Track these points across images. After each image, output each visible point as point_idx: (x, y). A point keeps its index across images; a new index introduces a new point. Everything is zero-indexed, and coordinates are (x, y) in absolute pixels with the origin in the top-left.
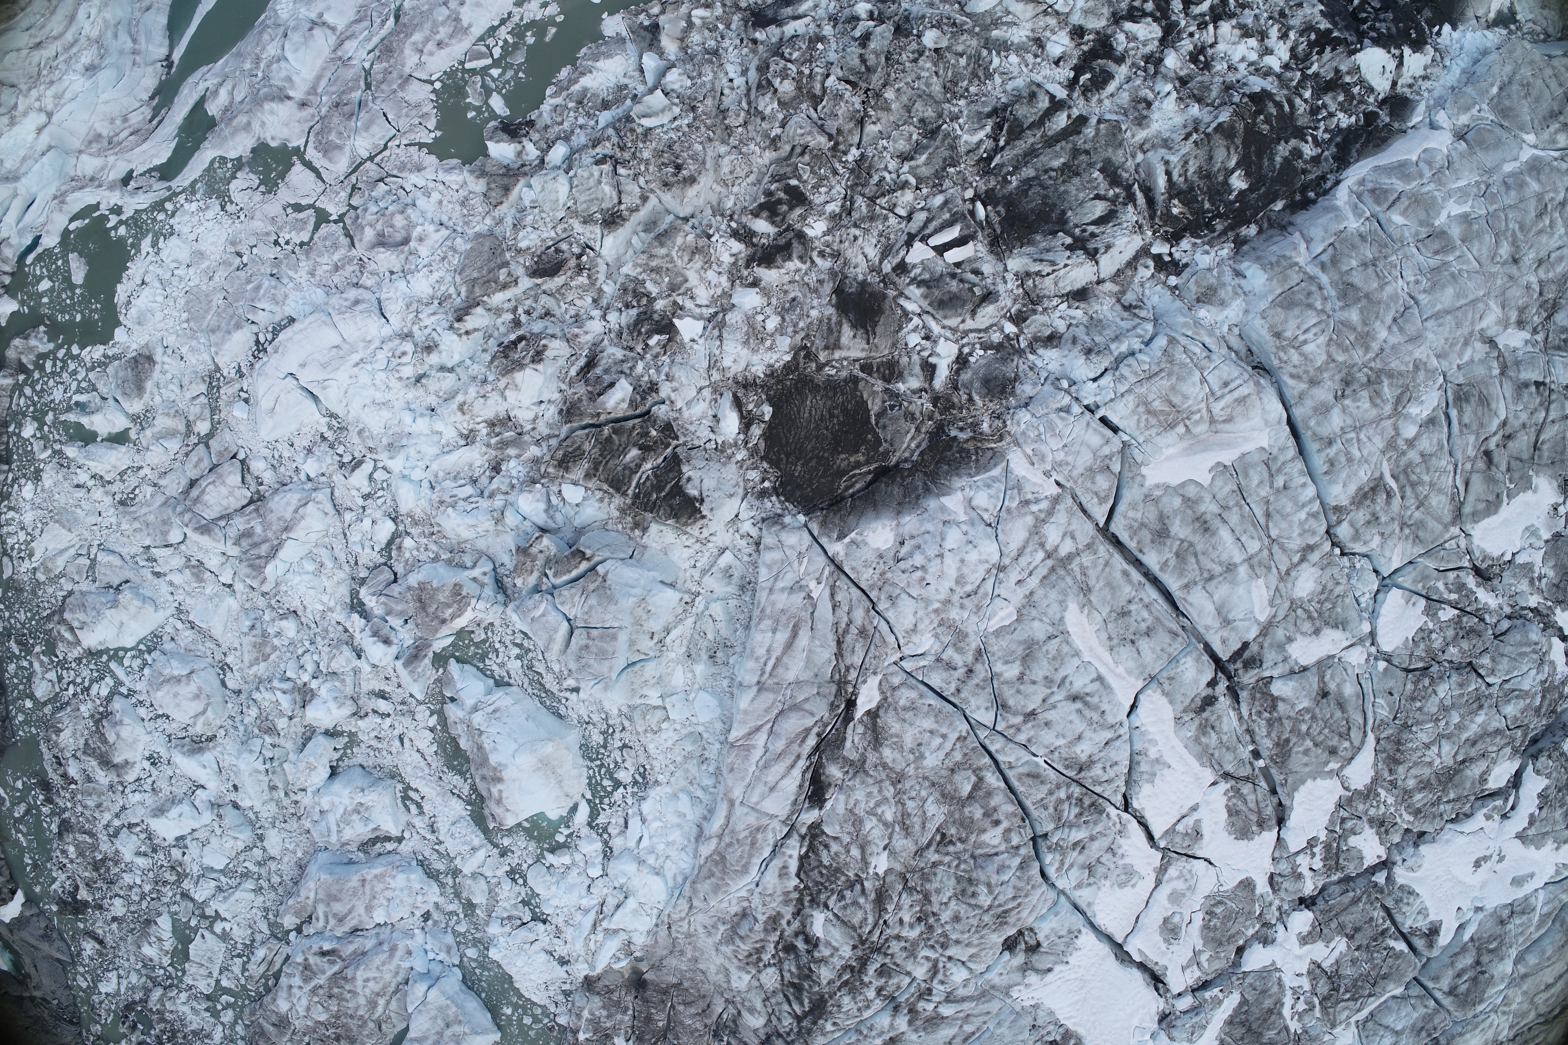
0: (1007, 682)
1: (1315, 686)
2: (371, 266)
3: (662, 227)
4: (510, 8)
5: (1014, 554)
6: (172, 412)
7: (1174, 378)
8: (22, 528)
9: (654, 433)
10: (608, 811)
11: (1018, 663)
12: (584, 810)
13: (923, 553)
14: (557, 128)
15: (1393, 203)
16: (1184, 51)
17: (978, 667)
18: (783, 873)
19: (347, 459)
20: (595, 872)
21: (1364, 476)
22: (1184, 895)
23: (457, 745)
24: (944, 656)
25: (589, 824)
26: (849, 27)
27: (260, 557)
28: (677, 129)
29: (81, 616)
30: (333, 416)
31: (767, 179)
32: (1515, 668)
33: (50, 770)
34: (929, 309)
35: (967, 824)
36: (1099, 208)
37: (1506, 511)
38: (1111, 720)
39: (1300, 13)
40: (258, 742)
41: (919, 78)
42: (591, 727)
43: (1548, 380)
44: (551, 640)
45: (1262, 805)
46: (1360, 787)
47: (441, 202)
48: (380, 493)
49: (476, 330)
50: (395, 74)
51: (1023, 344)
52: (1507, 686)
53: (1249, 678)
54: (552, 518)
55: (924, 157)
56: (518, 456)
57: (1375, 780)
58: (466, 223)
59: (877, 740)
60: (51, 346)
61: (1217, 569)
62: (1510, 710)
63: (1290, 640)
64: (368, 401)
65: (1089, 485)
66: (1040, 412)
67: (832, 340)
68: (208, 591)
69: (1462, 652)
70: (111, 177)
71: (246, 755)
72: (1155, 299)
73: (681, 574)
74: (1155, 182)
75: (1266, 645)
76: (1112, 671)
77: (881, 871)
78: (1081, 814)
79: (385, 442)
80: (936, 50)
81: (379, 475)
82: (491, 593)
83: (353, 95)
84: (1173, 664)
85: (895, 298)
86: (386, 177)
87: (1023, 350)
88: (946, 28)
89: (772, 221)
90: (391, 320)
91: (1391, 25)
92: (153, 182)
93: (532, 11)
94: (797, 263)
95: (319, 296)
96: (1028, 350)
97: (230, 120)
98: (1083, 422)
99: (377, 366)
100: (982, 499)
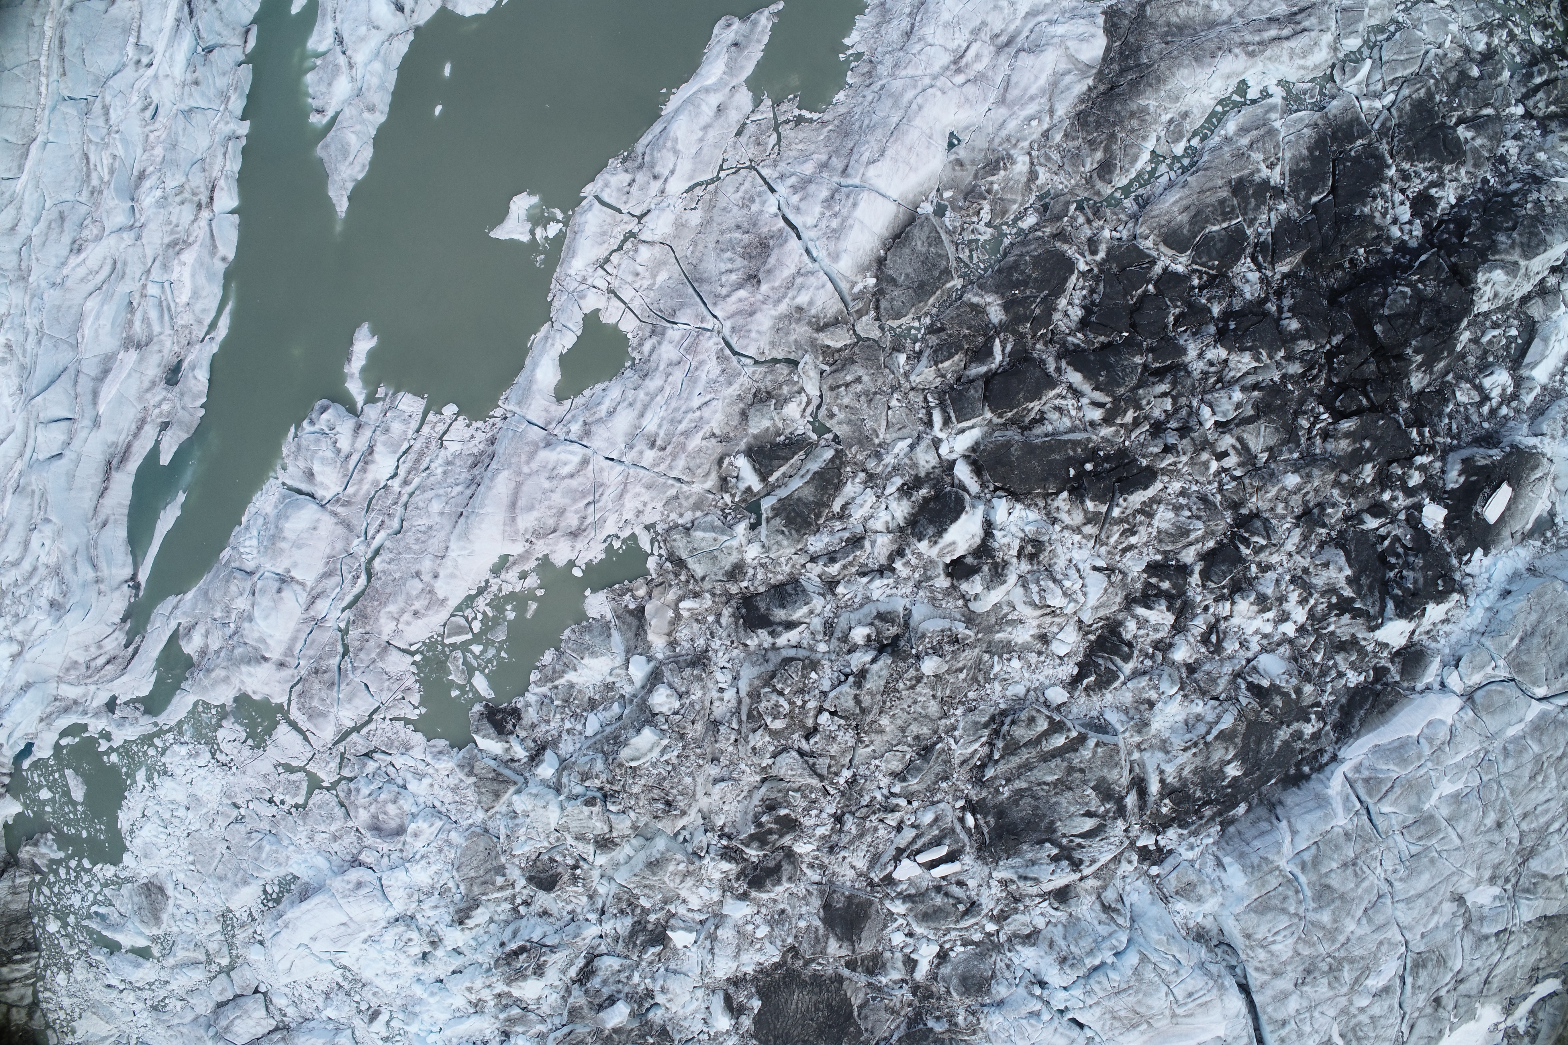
4: (488, 575)
6: (192, 946)
7: (1141, 994)
9: (651, 1040)
14: (543, 729)
15: (1388, 792)
16: (1195, 633)
19: (364, 1007)
26: (845, 647)
28: (667, 763)
30: (345, 967)
34: (914, 914)
36: (1089, 824)
39: (1325, 574)
41: (915, 703)
43: (1509, 926)
47: (431, 785)
48: (398, 1038)
49: (477, 925)
50: (372, 643)
55: (916, 778)
58: (458, 810)
66: (1013, 1015)
67: (819, 949)
70: (95, 704)
72: (1135, 898)
74: (1149, 782)
79: (399, 1002)
80: (935, 676)
81: (396, 1025)
83: (332, 661)
85: (881, 901)
86: (374, 751)
87: (1002, 945)
88: (946, 647)
89: (761, 847)
90: (395, 904)
91: (1419, 576)
92: (138, 714)
93: (511, 581)
94: (786, 885)
95: (321, 862)
96: (1006, 946)
97: (208, 671)
98: (1051, 1029)
99: (386, 946)
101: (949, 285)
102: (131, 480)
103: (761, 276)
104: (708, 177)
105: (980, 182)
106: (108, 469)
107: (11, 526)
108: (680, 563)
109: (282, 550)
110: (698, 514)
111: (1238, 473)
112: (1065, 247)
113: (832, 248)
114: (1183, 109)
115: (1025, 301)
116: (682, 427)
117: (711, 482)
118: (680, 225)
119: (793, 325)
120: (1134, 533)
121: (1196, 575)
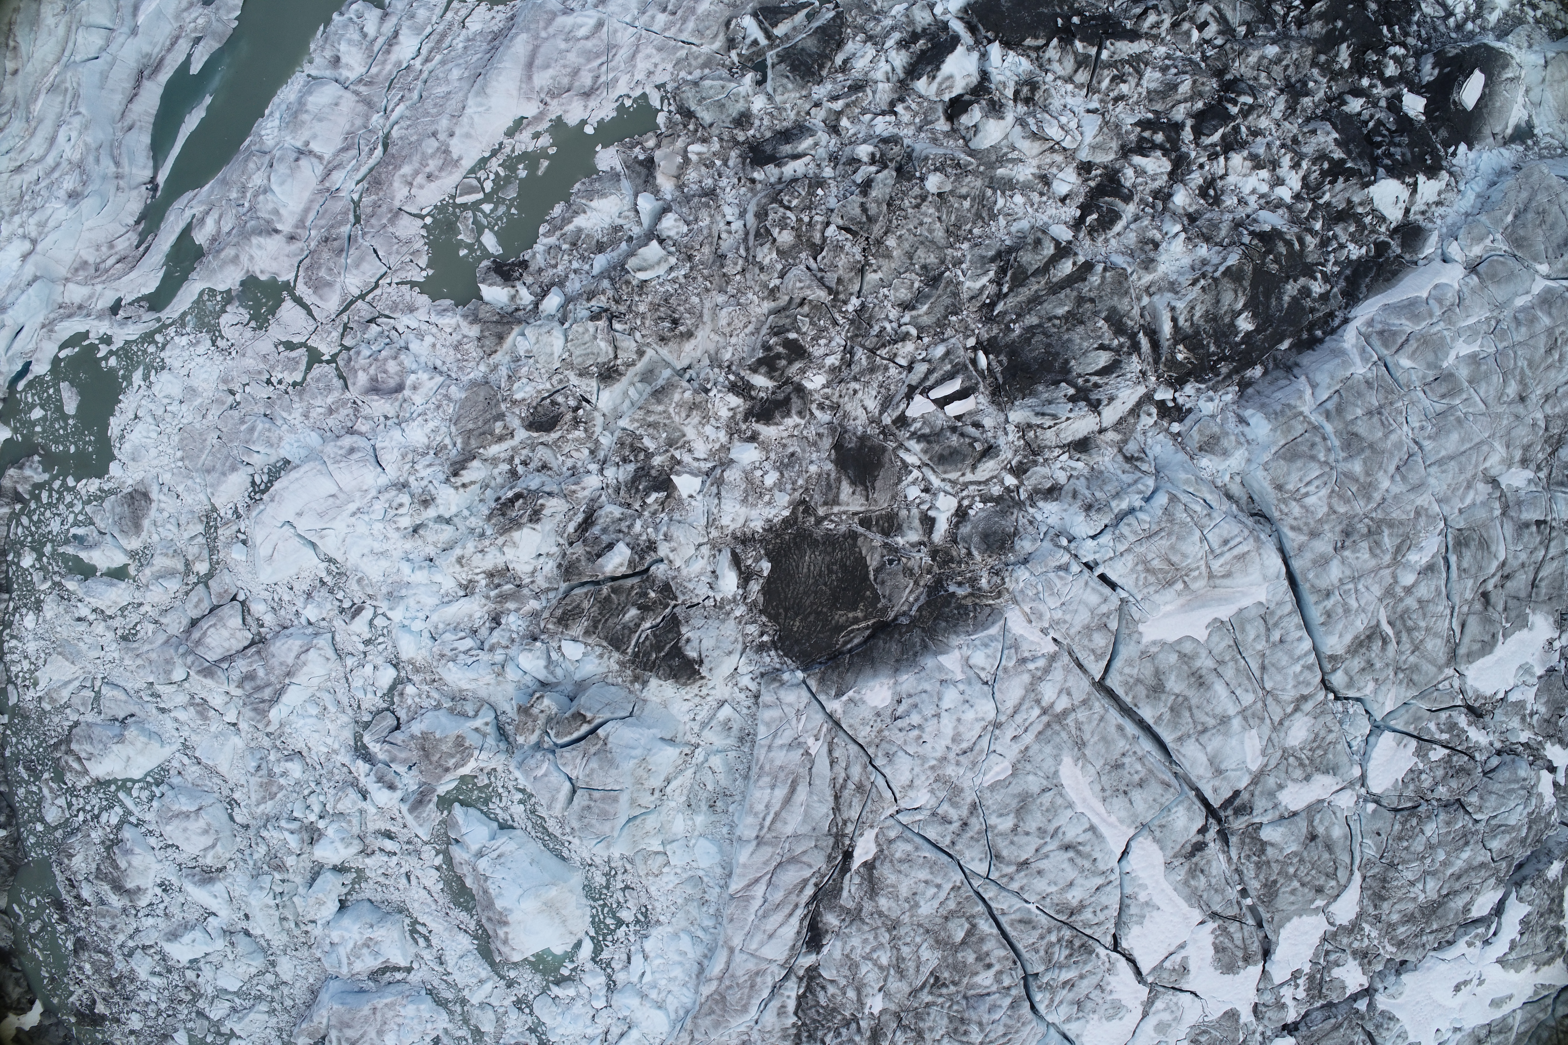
0: (1001, 834)
1: (1304, 830)
2: (365, 411)
3: (661, 382)
4: (502, 138)
5: (1010, 711)
6: (171, 552)
7: (1174, 538)
8: (26, 657)
9: (652, 595)
10: (611, 948)
11: (1012, 815)
12: (588, 947)
13: (920, 712)
14: (551, 272)
15: (1402, 345)
16: (1193, 185)
17: (973, 821)
18: (782, 1011)
19: (347, 604)
20: (600, 1004)
21: (1360, 625)
22: (1170, 1026)
23: (463, 884)
24: (940, 811)
25: (593, 959)
26: (850, 169)
27: (263, 701)
28: (674, 281)
29: (88, 748)
30: (330, 560)
31: (764, 330)
32: (1502, 805)
33: (63, 892)
34: (929, 463)
35: (960, 968)
36: (1103, 359)
37: (1500, 650)
38: (1102, 866)
39: (1314, 140)
40: (268, 879)
41: (921, 224)
42: (593, 869)
43: (1549, 518)
44: (553, 799)
45: (1248, 942)
46: (1345, 922)
47: (434, 345)
48: (381, 639)
49: (473, 483)
50: (384, 208)
51: (1023, 496)
52: (1493, 822)
53: (1239, 824)
54: (552, 673)
55: (925, 307)
56: (517, 610)
57: (1360, 916)
58: (460, 368)
59: (873, 889)
60: (46, 476)
61: (1211, 722)
62: (1495, 844)
63: (1281, 787)
64: (366, 551)
65: (1086, 642)
66: (1040, 570)
67: (831, 497)
68: (213, 729)
69: (1451, 790)
70: (100, 306)
71: (256, 892)
72: (1157, 449)
73: (681, 728)
74: (1161, 326)
75: (1257, 793)
76: (1104, 821)
77: (876, 1011)
78: (1071, 955)
79: (384, 590)
80: (940, 195)
81: (379, 622)
82: (494, 743)
83: (342, 229)
84: (1165, 813)
85: (894, 449)
86: (377, 317)
87: (1023, 503)
88: (949, 170)
89: (770, 375)
90: (388, 471)
91: (1406, 150)
92: (142, 312)
93: (524, 142)
94: (798, 420)
95: (314, 439)
96: (1027, 502)
97: (218, 252)
98: (1081, 581)
99: (374, 517)
100: (979, 658)
102: (161, 90)
106: (140, 78)
107: (40, 121)
108: (688, 114)
109: (303, 122)
110: (707, 71)
111: (1219, 41)
117: (719, 42)
120: (1123, 82)
121: (1188, 129)
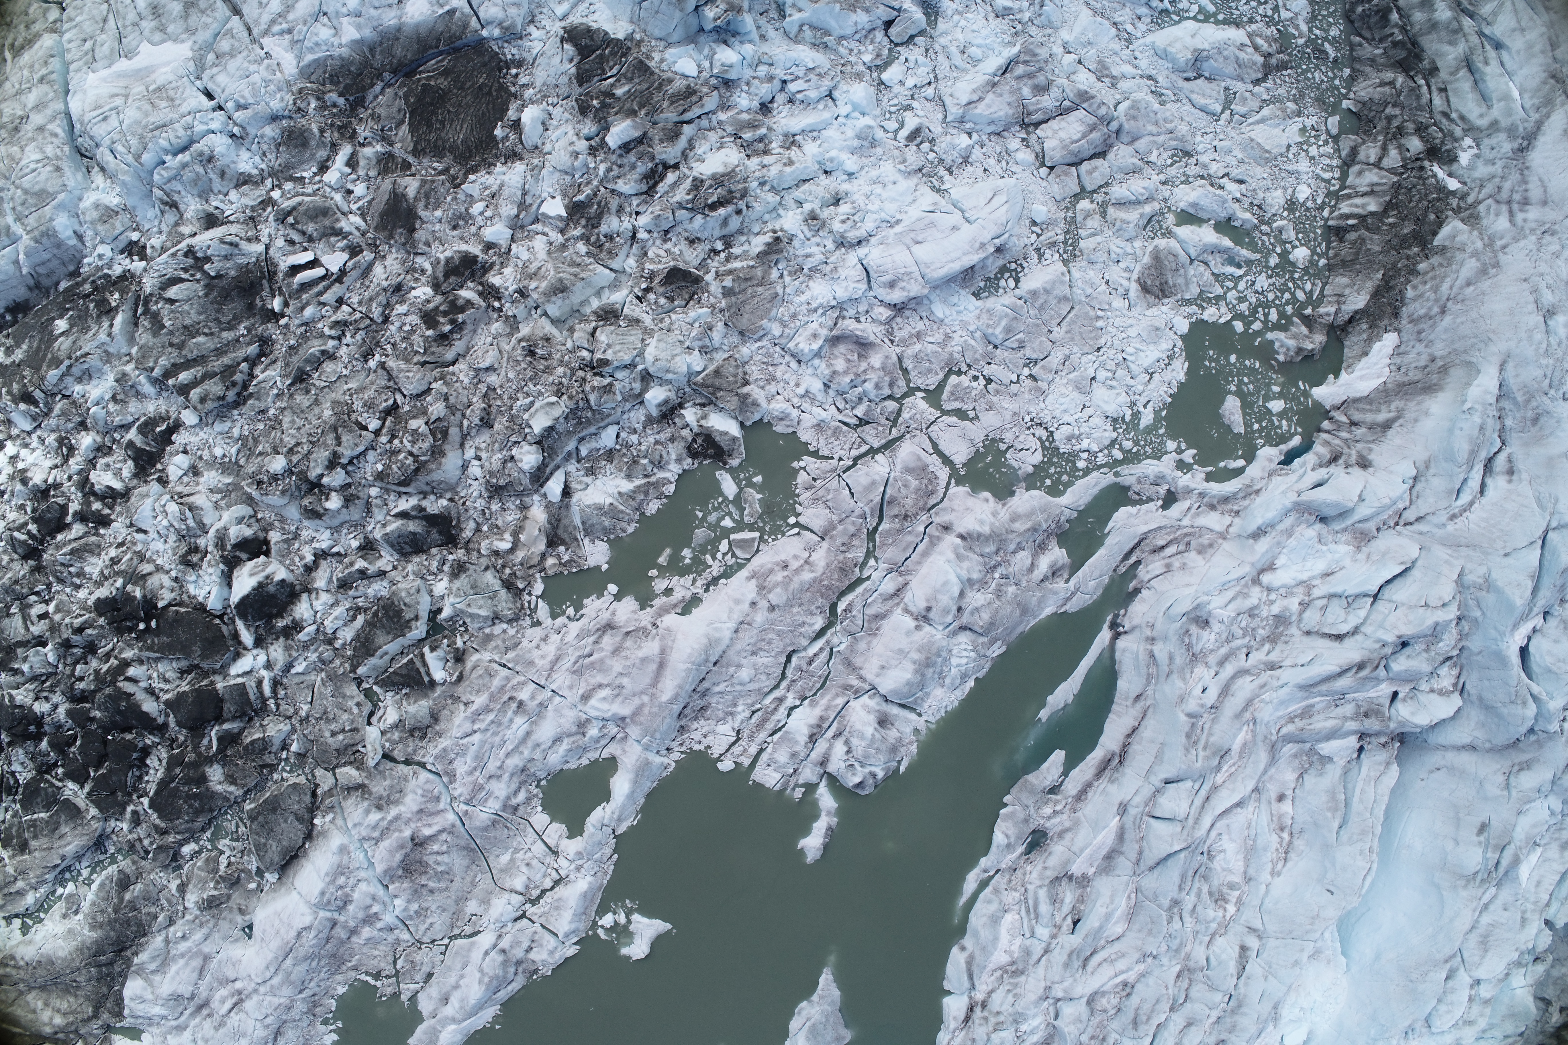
2: (879, 331)
4: (705, 597)
6: (1118, 224)
7: (144, 124)
8: (1313, 158)
9: (598, 105)
14: (662, 437)
16: (77, 458)
19: (926, 146)
21: (25, 58)
26: (352, 490)
27: (1025, 63)
28: (528, 395)
29: (1242, 55)
34: (339, 215)
36: (172, 292)
47: (797, 385)
50: (839, 541)
54: (712, 50)
55: (312, 355)
56: (741, 112)
58: (772, 357)
60: (1270, 336)
64: (891, 186)
65: (236, 44)
66: (261, 108)
67: (429, 186)
68: (1092, 51)
70: (1188, 504)
72: (151, 214)
74: (124, 324)
79: (879, 151)
80: (277, 454)
81: (892, 126)
83: (889, 527)
85: (369, 230)
86: (858, 426)
87: (270, 175)
88: (264, 477)
89: (457, 299)
90: (856, 260)
92: (1137, 488)
93: (682, 587)
94: (442, 257)
95: (939, 310)
96: (266, 174)
97: (1034, 530)
98: (227, 93)
99: (875, 216)
100: (324, 33)
101: (253, 806)
102: (1103, 739)
103: (410, 844)
104: (459, 942)
105: (225, 891)
106: (1122, 755)
107: (1239, 717)
108: (508, 585)
109: (920, 651)
110: (487, 631)
111: (33, 598)
112: (158, 822)
113: (346, 858)
114: (66, 921)
115: (188, 781)
116: (491, 717)
117: (472, 659)
118: (486, 902)
119: (385, 794)
120: (112, 559)
121: (71, 511)
